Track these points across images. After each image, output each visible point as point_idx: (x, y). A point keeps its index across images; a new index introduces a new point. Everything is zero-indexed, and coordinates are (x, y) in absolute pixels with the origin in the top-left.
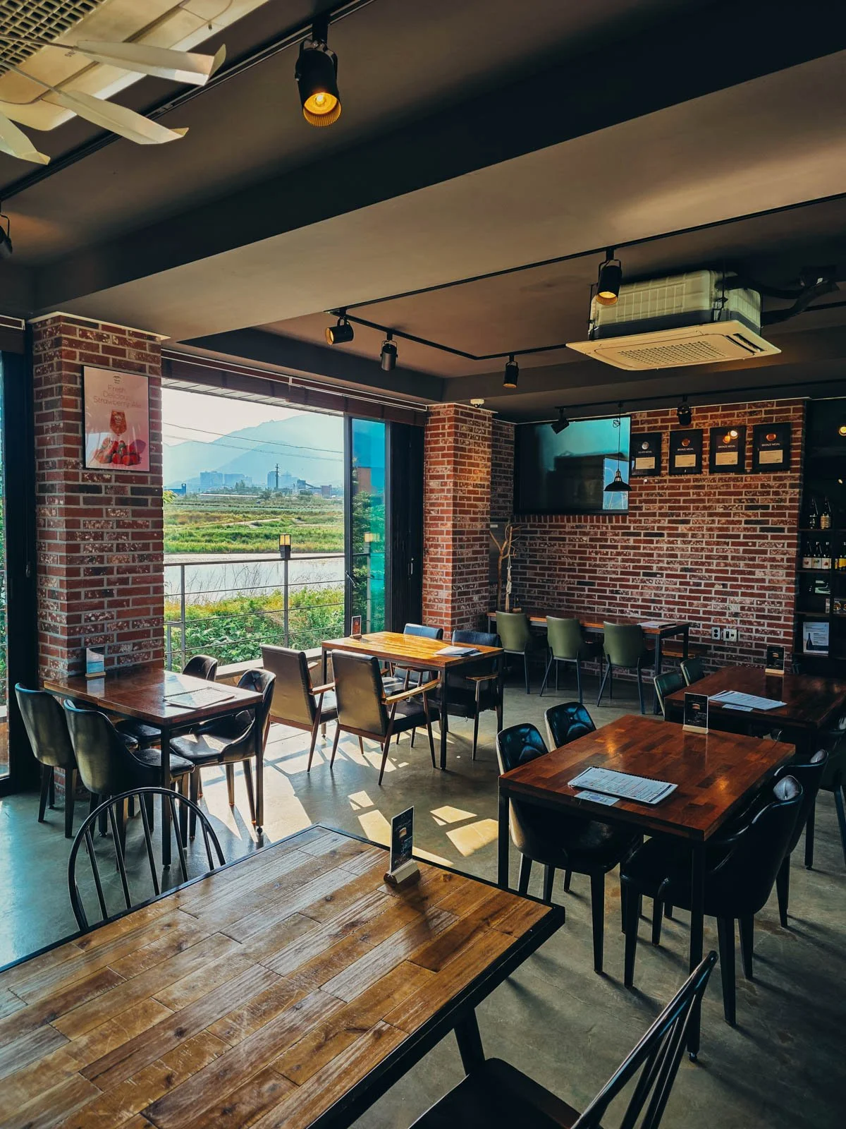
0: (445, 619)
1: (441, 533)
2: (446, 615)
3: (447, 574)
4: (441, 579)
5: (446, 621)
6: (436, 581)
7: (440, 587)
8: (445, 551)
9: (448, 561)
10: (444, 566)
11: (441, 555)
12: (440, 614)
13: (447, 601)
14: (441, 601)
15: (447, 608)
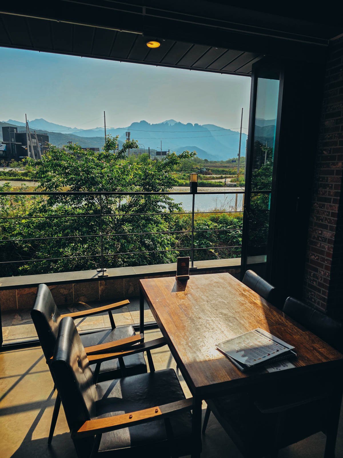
0: (326, 258)
1: (331, 173)
2: (328, 255)
3: (333, 215)
4: (326, 219)
5: (327, 260)
6: (322, 220)
7: (325, 227)
8: (333, 191)
9: (335, 201)
10: (331, 206)
11: (329, 195)
12: (322, 252)
13: (330, 241)
14: (325, 240)
15: (328, 249)
